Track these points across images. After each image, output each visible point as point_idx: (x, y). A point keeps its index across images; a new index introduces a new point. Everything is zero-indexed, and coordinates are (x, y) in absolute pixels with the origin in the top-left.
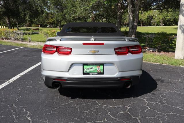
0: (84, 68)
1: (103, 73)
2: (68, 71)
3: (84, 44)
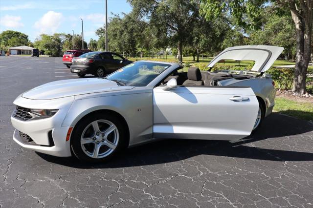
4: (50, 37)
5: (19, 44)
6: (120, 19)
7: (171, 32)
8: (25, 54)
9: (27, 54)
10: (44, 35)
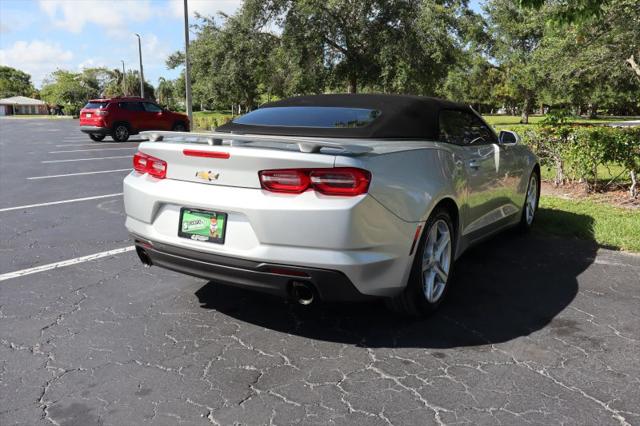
0: (184, 220)
1: (222, 241)
2: (152, 222)
3: (187, 153)
4: (73, 76)
5: (9, 93)
6: (214, 28)
7: (333, 56)
8: (22, 114)
9: (27, 114)
10: (60, 73)
